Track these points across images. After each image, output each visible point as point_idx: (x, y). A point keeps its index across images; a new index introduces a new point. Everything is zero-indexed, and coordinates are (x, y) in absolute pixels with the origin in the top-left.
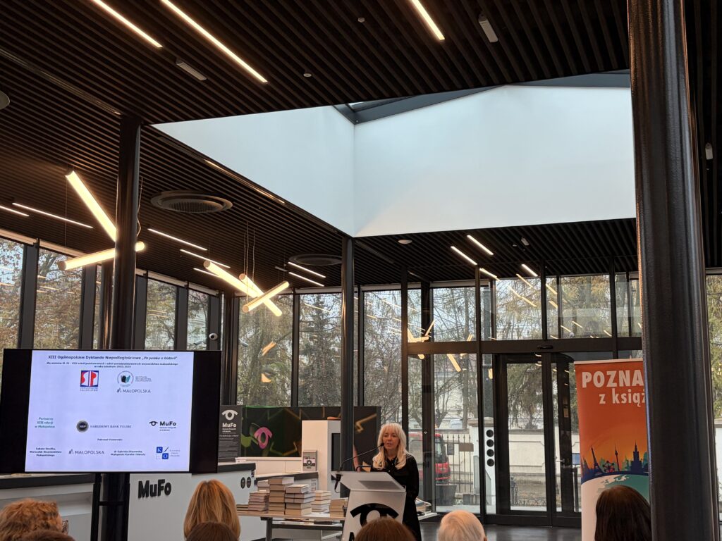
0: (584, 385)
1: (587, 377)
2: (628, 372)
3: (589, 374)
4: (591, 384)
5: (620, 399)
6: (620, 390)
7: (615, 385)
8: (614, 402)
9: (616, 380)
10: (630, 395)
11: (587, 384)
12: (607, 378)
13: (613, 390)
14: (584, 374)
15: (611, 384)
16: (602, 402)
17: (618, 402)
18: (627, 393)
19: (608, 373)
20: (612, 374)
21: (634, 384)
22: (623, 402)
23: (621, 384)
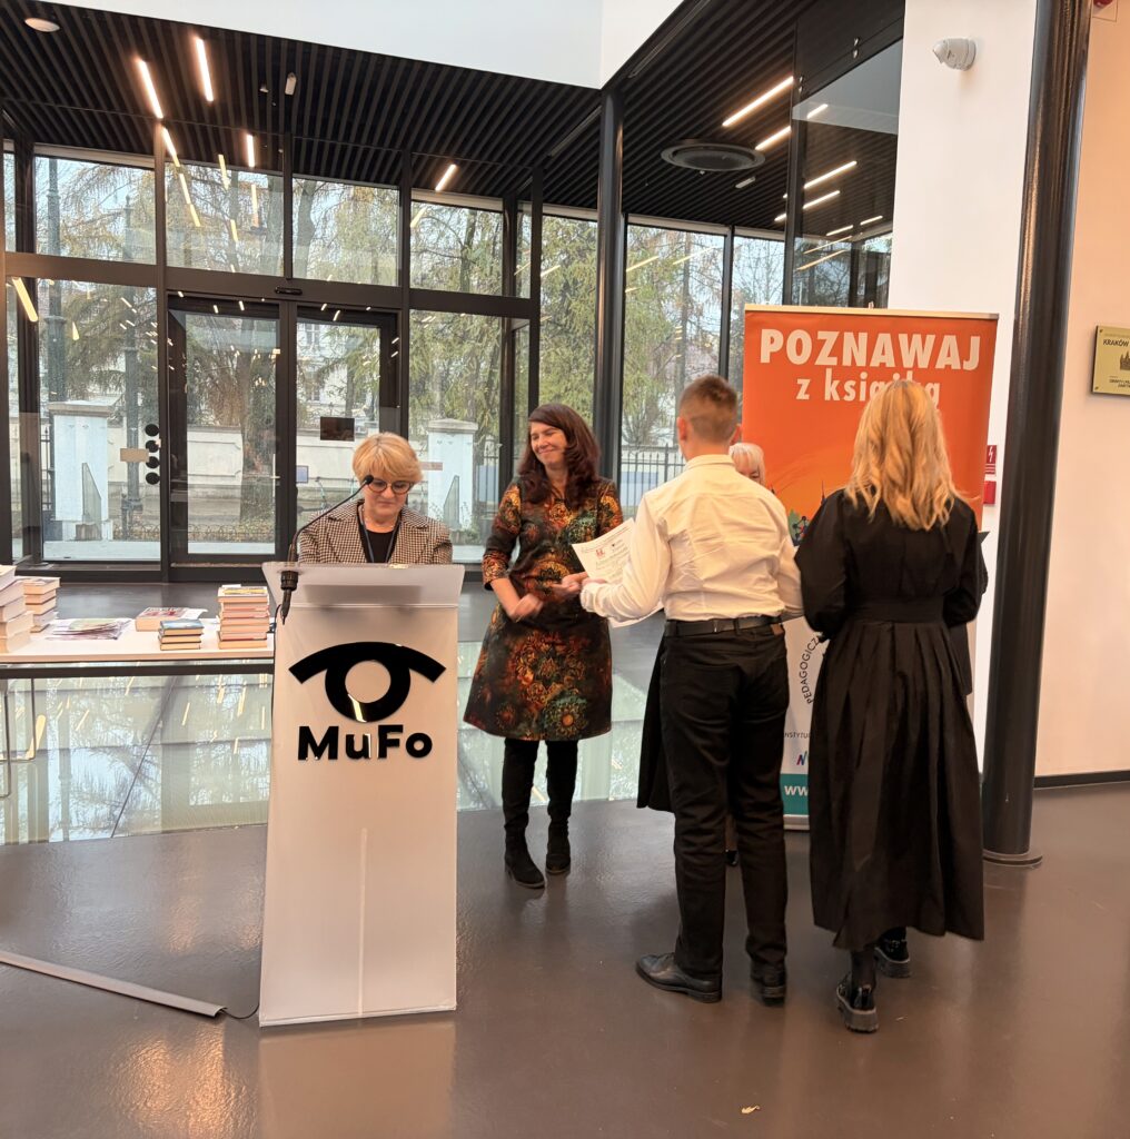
0: (765, 358)
1: (772, 340)
2: (863, 337)
3: (778, 336)
4: (779, 356)
5: (841, 391)
6: (842, 373)
7: (834, 361)
8: (827, 397)
9: (837, 350)
11: (772, 354)
12: (818, 346)
13: (829, 372)
14: (766, 334)
15: (824, 359)
16: (802, 395)
17: (836, 398)
18: (858, 381)
19: (821, 335)
20: (829, 337)
21: (875, 363)
22: (846, 398)
23: (847, 362)
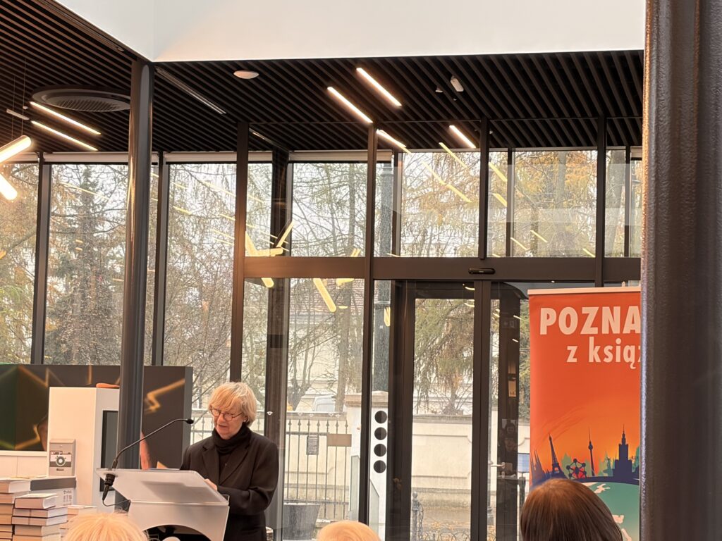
0: (543, 331)
1: (548, 317)
2: (617, 310)
3: (552, 312)
4: (554, 329)
5: (602, 355)
6: (602, 340)
7: (595, 331)
8: (591, 360)
9: (598, 322)
10: (618, 348)
11: (549, 328)
12: (582, 319)
13: (592, 339)
14: (544, 311)
15: (588, 329)
16: (571, 359)
17: (598, 360)
18: (615, 345)
19: (585, 310)
20: (591, 312)
21: (626, 331)
22: (606, 360)
23: (605, 331)
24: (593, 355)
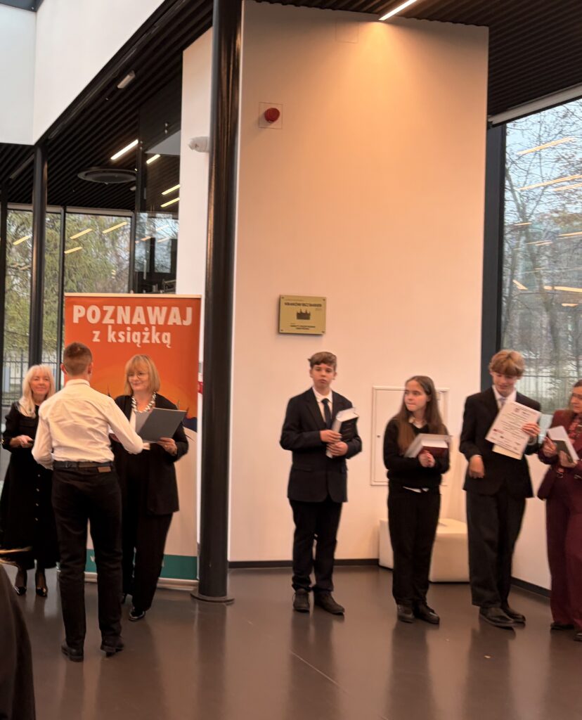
0: (76, 320)
1: (79, 311)
2: (128, 309)
3: (82, 309)
4: (83, 320)
5: (117, 337)
6: (117, 328)
7: (112, 321)
8: (109, 340)
9: (114, 316)
10: (129, 334)
11: (80, 319)
12: (104, 313)
13: (110, 327)
14: (76, 308)
15: (107, 320)
16: (96, 339)
17: (114, 340)
18: (126, 331)
19: (105, 308)
20: (110, 309)
21: (135, 322)
22: (120, 341)
23: (119, 322)
24: (111, 337)
